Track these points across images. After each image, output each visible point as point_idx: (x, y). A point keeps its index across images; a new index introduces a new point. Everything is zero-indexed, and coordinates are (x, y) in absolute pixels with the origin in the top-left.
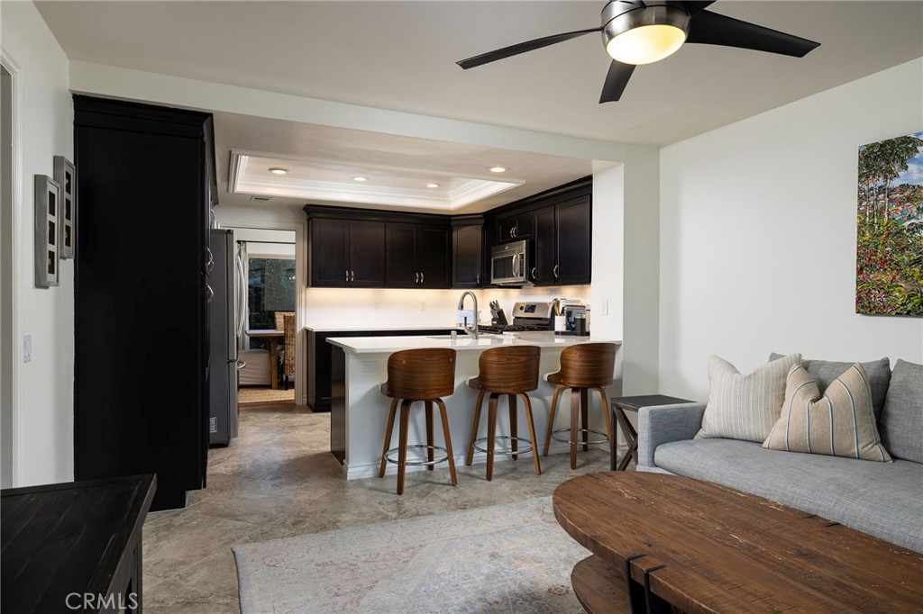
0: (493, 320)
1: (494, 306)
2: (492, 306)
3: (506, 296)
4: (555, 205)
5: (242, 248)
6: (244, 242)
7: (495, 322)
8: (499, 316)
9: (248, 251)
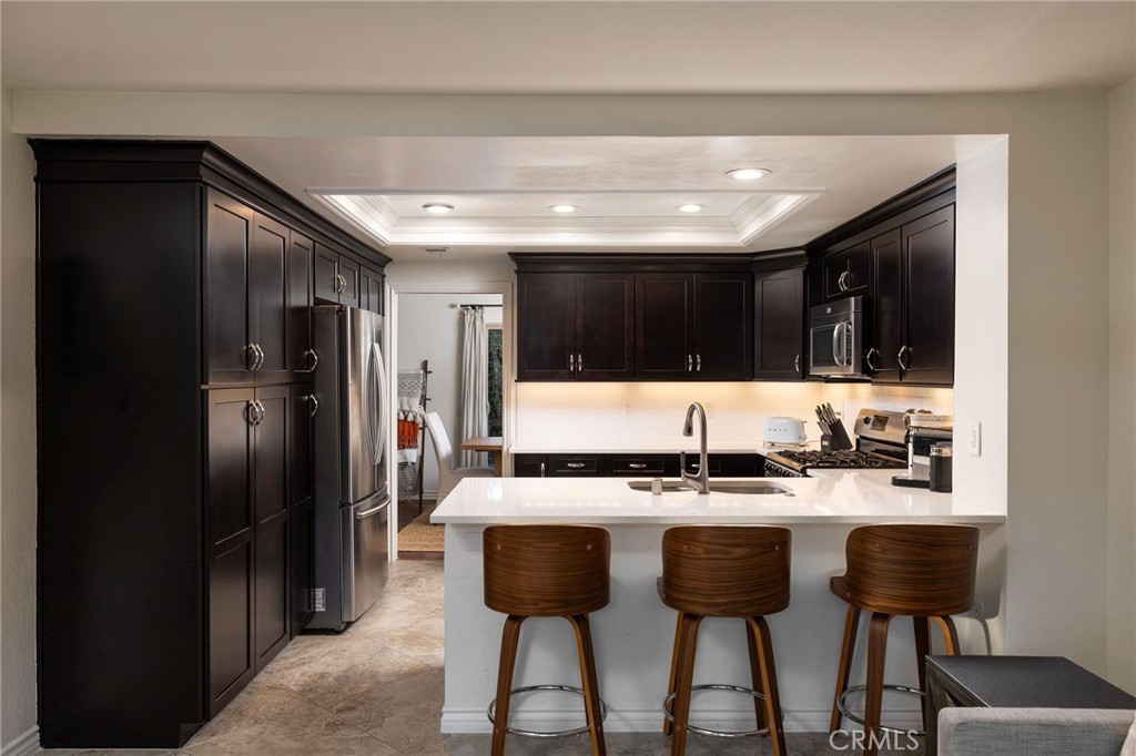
0: (823, 438)
1: (824, 413)
2: (819, 412)
3: (853, 397)
4: (901, 227)
5: (478, 315)
6: (481, 306)
7: (826, 443)
8: (835, 431)
9: (486, 320)
